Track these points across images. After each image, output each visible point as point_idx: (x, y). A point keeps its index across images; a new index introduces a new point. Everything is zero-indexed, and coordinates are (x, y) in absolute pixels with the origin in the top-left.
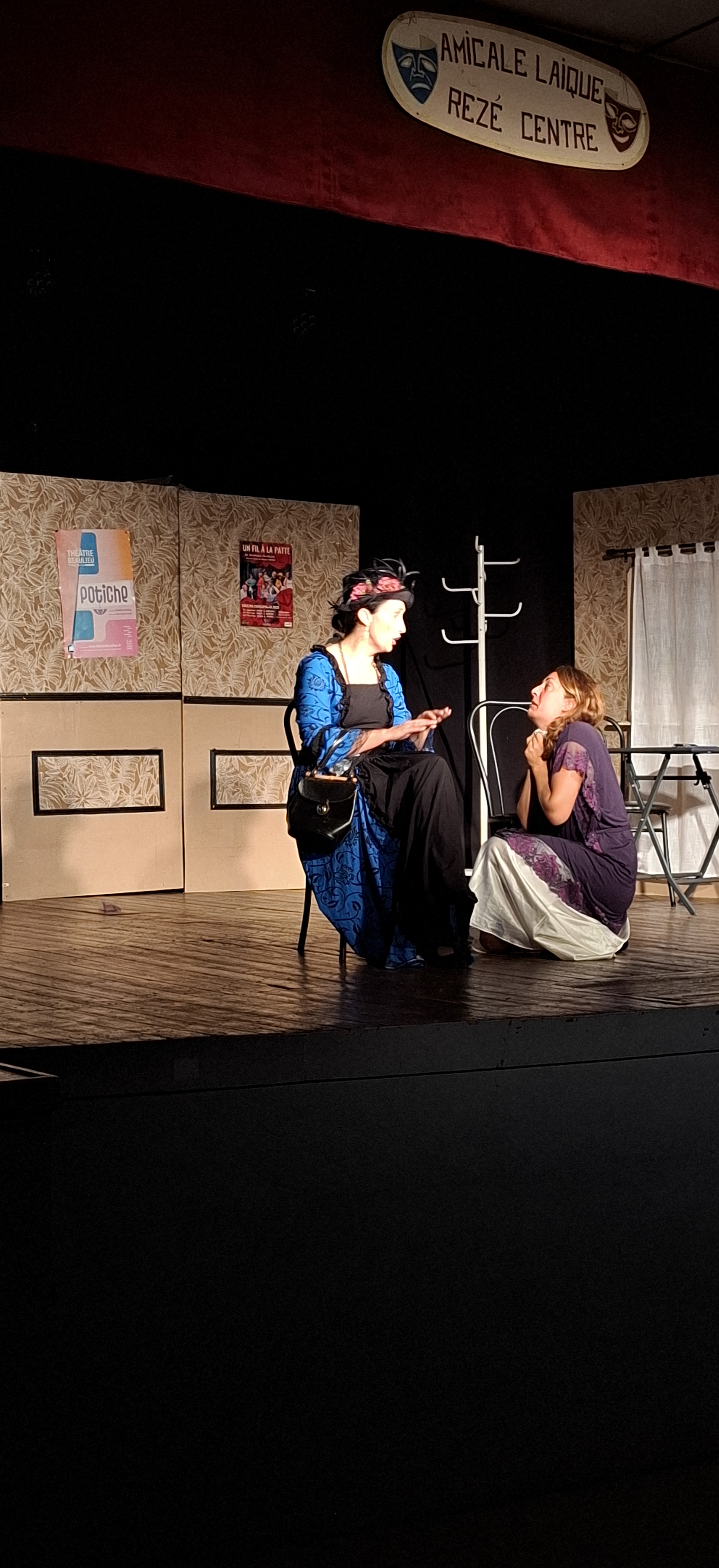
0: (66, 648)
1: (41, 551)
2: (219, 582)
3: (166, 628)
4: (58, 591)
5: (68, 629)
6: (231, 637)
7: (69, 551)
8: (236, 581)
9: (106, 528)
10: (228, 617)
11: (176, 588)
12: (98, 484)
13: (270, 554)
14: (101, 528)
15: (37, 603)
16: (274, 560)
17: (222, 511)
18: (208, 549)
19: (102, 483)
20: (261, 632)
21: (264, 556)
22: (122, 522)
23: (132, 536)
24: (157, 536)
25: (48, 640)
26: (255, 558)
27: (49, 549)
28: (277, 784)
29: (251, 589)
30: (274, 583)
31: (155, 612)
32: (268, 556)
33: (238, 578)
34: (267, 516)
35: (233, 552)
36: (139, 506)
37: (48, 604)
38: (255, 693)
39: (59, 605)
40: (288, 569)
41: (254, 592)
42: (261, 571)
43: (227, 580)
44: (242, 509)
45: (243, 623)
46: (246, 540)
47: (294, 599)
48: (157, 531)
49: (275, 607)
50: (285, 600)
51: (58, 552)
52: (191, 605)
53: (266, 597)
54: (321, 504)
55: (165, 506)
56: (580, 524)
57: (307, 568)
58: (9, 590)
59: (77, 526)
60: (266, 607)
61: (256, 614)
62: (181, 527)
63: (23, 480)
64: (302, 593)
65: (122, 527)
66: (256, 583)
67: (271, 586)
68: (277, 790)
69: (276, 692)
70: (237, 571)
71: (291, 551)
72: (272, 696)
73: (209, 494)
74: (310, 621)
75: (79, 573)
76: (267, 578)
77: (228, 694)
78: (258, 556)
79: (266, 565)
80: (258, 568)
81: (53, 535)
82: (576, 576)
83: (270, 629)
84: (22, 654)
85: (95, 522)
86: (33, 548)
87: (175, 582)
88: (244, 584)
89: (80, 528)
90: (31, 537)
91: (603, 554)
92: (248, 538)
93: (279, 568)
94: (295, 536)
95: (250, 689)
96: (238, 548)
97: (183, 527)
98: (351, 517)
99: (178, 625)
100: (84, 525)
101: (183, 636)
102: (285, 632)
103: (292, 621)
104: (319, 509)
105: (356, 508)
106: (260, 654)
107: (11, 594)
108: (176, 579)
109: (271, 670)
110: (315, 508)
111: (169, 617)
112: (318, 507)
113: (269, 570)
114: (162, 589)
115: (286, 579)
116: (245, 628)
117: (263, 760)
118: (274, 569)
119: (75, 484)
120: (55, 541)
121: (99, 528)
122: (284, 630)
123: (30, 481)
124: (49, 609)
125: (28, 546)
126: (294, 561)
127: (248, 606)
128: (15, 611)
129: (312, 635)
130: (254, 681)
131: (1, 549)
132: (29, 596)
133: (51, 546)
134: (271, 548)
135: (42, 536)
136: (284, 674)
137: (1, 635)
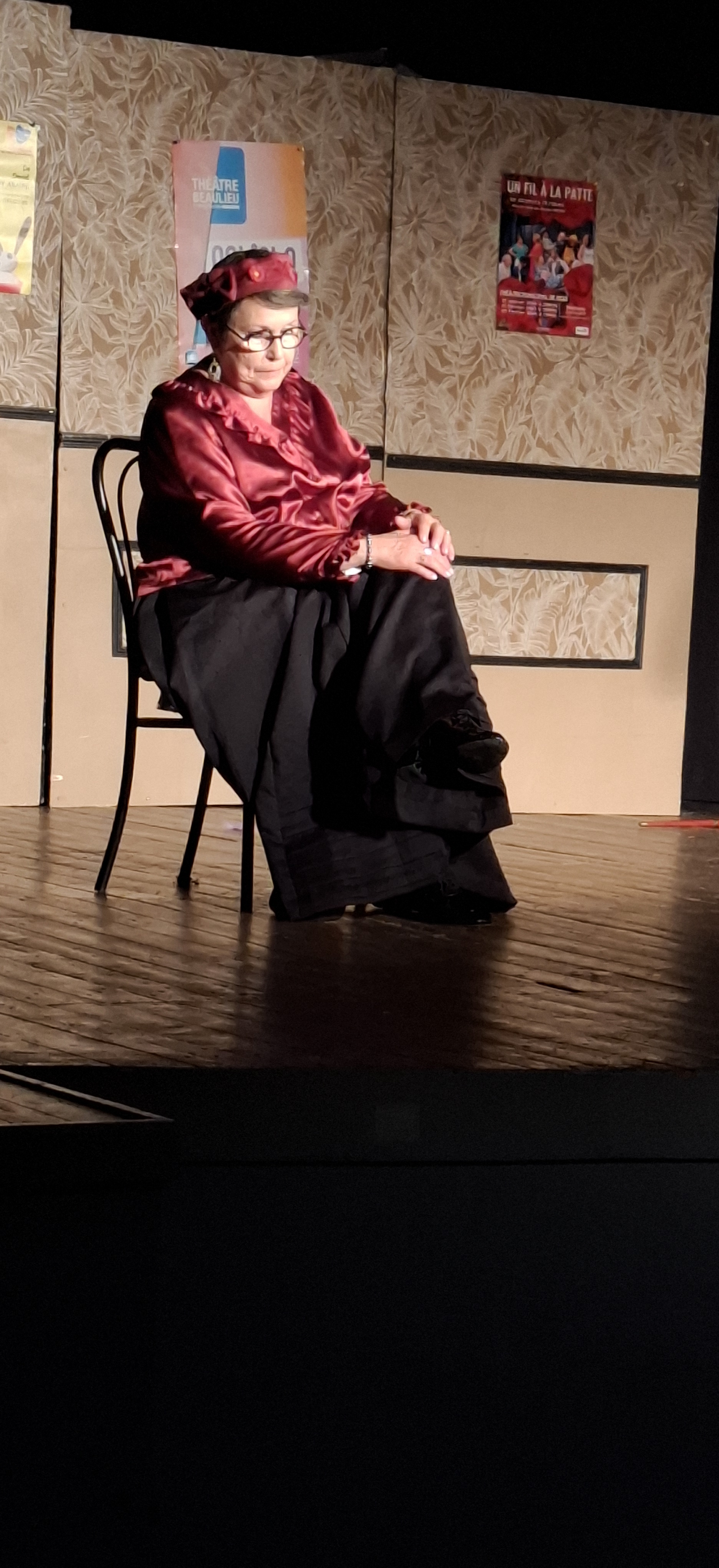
0: (182, 357)
1: (147, 177)
2: (461, 248)
3: (360, 328)
4: (172, 251)
6: (476, 351)
7: (194, 180)
8: (492, 247)
9: (263, 140)
10: (473, 314)
11: (383, 256)
12: (254, 58)
13: (556, 200)
14: (254, 141)
15: (135, 271)
16: (563, 211)
17: (474, 116)
18: (445, 187)
19: (261, 57)
20: (532, 343)
21: (545, 203)
22: (293, 129)
23: (310, 158)
24: (353, 159)
25: (150, 341)
26: (530, 207)
27: (159, 174)
28: (544, 621)
30: (560, 254)
31: (343, 299)
32: (554, 204)
33: (496, 241)
34: (554, 130)
35: (488, 193)
36: (324, 101)
37: (155, 276)
38: (515, 456)
39: (174, 278)
41: (523, 268)
42: (537, 232)
43: (476, 244)
44: (508, 115)
45: (501, 325)
46: (513, 172)
47: (596, 285)
48: (353, 150)
49: (560, 298)
50: (580, 286)
51: (176, 180)
52: (408, 288)
53: (545, 279)
54: (653, 110)
55: (370, 103)
57: (623, 230)
58: (86, 246)
59: (211, 134)
60: (544, 297)
61: (524, 310)
62: (397, 144)
63: (119, 47)
64: (609, 274)
65: (292, 139)
66: (528, 253)
67: (555, 258)
68: (545, 633)
69: (554, 454)
70: (494, 230)
71: (594, 196)
72: (546, 460)
73: (452, 84)
74: (622, 327)
75: (211, 222)
76: (548, 244)
77: (466, 453)
78: (535, 202)
79: (547, 219)
80: (532, 224)
81: (167, 148)
83: (548, 337)
84: (104, 363)
85: (244, 128)
86: (131, 171)
87: (383, 245)
88: (507, 253)
89: (218, 138)
90: (128, 151)
92: (517, 170)
94: (604, 168)
95: (507, 446)
96: (500, 185)
97: (401, 144)
99: (383, 323)
100: (225, 133)
101: (392, 344)
102: (575, 345)
103: (588, 324)
104: (651, 117)
106: (528, 382)
107: (89, 253)
108: (384, 239)
110: (642, 117)
111: (366, 308)
112: (647, 116)
113: (553, 228)
114: (357, 257)
115: (582, 246)
116: (503, 334)
117: (525, 577)
119: (212, 56)
120: (172, 161)
121: (250, 139)
122: (574, 341)
123: (133, 48)
124: (154, 284)
125: (123, 169)
126: (599, 214)
127: (511, 294)
128: (96, 285)
129: (625, 352)
130: (514, 431)
131: (75, 172)
132: (121, 259)
133: (163, 168)
134: (558, 189)
135: (149, 151)
136: (570, 422)
137: (67, 327)
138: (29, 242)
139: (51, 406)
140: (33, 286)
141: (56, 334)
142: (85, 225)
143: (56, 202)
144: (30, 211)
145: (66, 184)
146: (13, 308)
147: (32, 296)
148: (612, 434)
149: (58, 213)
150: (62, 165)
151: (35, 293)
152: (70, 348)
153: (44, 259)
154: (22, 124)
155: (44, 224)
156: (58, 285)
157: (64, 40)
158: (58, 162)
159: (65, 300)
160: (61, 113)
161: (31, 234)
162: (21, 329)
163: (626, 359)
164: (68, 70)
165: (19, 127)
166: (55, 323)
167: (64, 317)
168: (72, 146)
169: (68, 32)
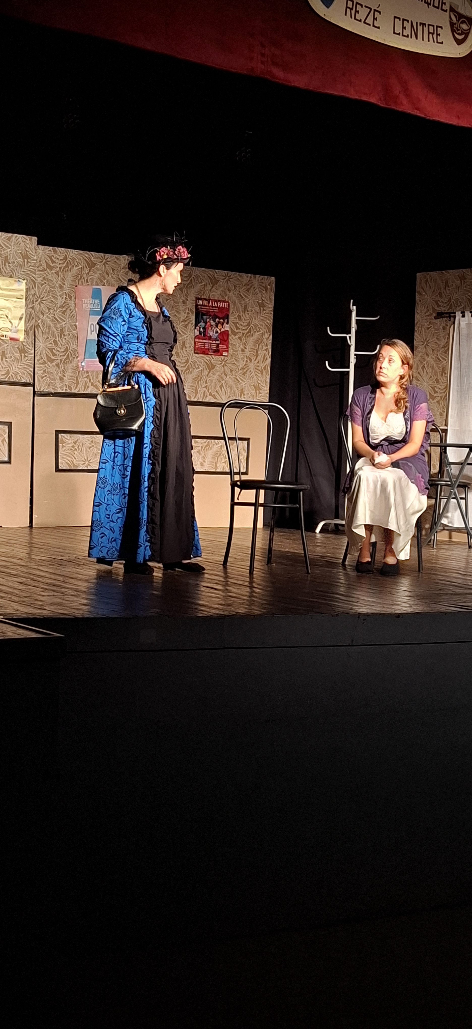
0: (79, 364)
1: (66, 298)
2: (181, 324)
4: (75, 325)
5: (81, 351)
7: (83, 300)
8: (192, 324)
9: (108, 286)
10: (186, 348)
12: (104, 256)
13: (215, 307)
15: (62, 333)
16: (217, 311)
18: (175, 302)
19: (107, 255)
20: (208, 358)
21: (211, 308)
25: (68, 358)
26: (204, 310)
27: (70, 297)
28: (213, 458)
29: (201, 330)
30: (217, 326)
33: (194, 322)
34: (214, 282)
35: (191, 305)
37: (69, 334)
38: (201, 398)
39: (76, 335)
40: (227, 317)
41: (204, 332)
42: (209, 318)
43: (186, 323)
44: (197, 277)
45: (196, 352)
46: (200, 297)
47: (230, 337)
49: (217, 342)
50: (224, 338)
51: (77, 300)
53: (212, 335)
54: (250, 275)
56: (420, 294)
57: (239, 317)
58: (44, 324)
59: (89, 283)
60: (211, 342)
61: (204, 347)
63: (55, 252)
64: (235, 334)
66: (205, 326)
67: (215, 328)
68: (213, 462)
69: (216, 398)
70: (193, 318)
71: (229, 305)
72: (213, 400)
74: (239, 352)
75: (90, 315)
76: (213, 323)
78: (207, 308)
79: (212, 314)
80: (207, 316)
81: (74, 288)
82: (416, 329)
83: (213, 356)
84: (51, 366)
85: (102, 281)
86: (60, 296)
88: (197, 326)
89: (91, 285)
90: (59, 289)
91: (434, 315)
92: (201, 296)
93: (221, 316)
94: (232, 296)
95: (199, 395)
96: (194, 302)
98: (268, 285)
100: (94, 283)
102: (223, 359)
103: (228, 351)
104: (249, 277)
105: (273, 279)
106: (206, 372)
107: (45, 326)
109: (213, 384)
110: (246, 277)
112: (247, 277)
113: (214, 317)
115: (225, 323)
116: (196, 355)
117: (205, 442)
118: (217, 317)
119: (89, 255)
120: (75, 293)
121: (104, 285)
122: (222, 357)
123: (60, 252)
124: (69, 337)
125: (57, 296)
126: (231, 312)
127: (199, 341)
128: (48, 338)
129: (241, 361)
130: (201, 390)
131: (40, 296)
132: (57, 328)
133: (72, 295)
134: (216, 303)
135: (66, 289)
136: (221, 387)
137: (37, 353)
138: (23, 321)
139: (32, 381)
140: (25, 338)
141: (33, 355)
142: (43, 316)
143: (33, 308)
144: (23, 311)
145: (36, 301)
146: (17, 346)
147: (24, 342)
148: (237, 391)
149: (33, 312)
150: (35, 294)
151: (25, 341)
152: (38, 360)
153: (28, 329)
154: (20, 280)
155: (28, 315)
156: (34, 337)
157: (35, 249)
158: (33, 293)
159: (36, 343)
160: (34, 276)
161: (23, 320)
162: (20, 354)
163: (241, 364)
164: (36, 260)
165: (19, 281)
166: (33, 351)
167: (36, 349)
168: (38, 287)
169: (36, 246)
